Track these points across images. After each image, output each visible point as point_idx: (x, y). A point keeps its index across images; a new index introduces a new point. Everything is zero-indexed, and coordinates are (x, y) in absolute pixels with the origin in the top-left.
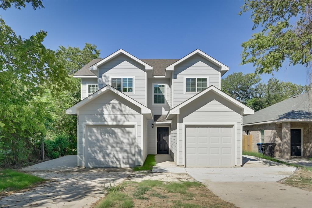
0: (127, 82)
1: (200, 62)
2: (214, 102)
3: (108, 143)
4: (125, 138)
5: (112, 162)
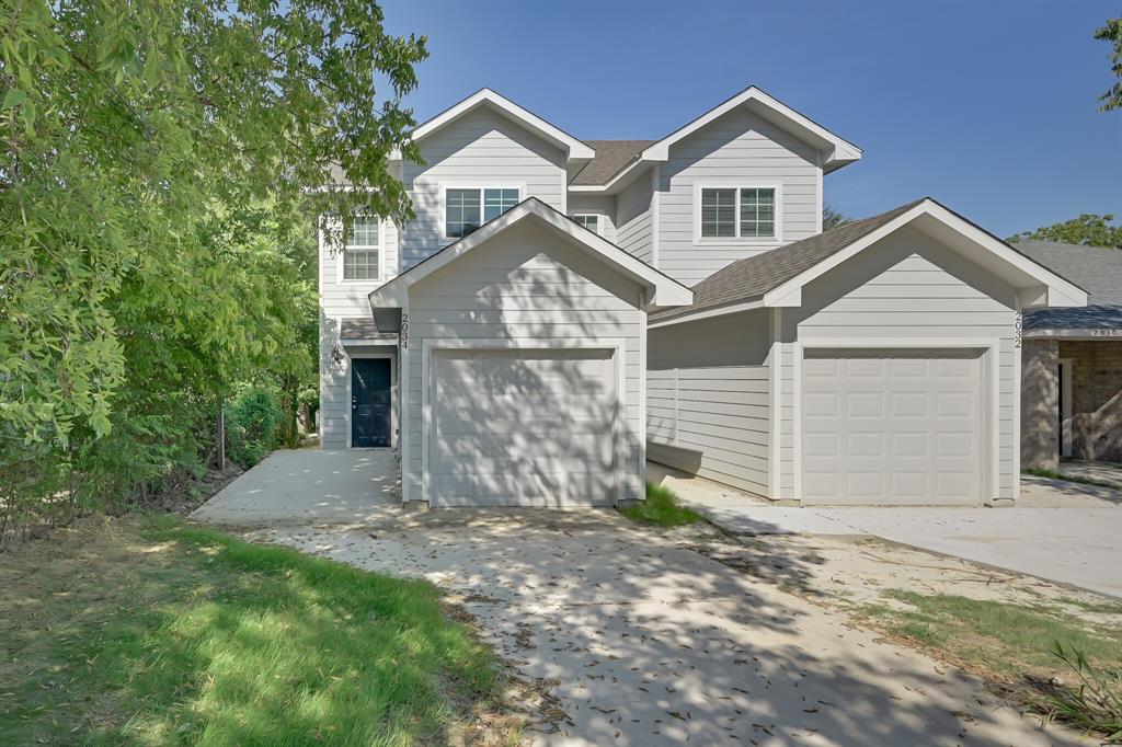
0: (499, 203)
1: (751, 134)
2: (915, 262)
3: (516, 425)
4: (577, 405)
5: (530, 493)
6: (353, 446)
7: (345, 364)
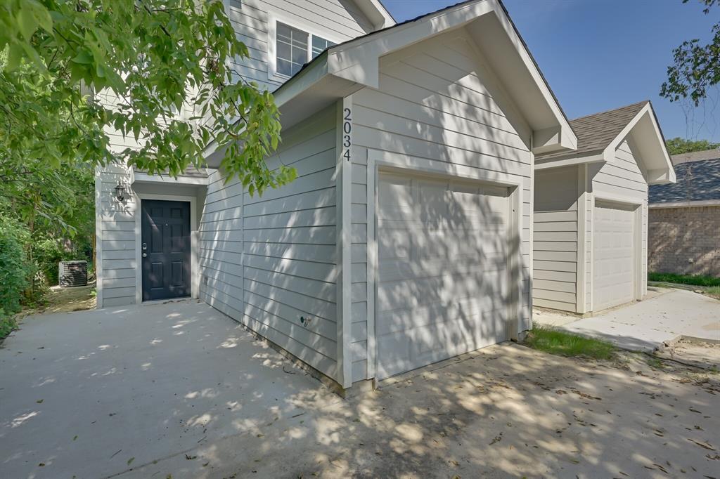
5: (455, 340)
6: (144, 300)
7: (132, 204)
